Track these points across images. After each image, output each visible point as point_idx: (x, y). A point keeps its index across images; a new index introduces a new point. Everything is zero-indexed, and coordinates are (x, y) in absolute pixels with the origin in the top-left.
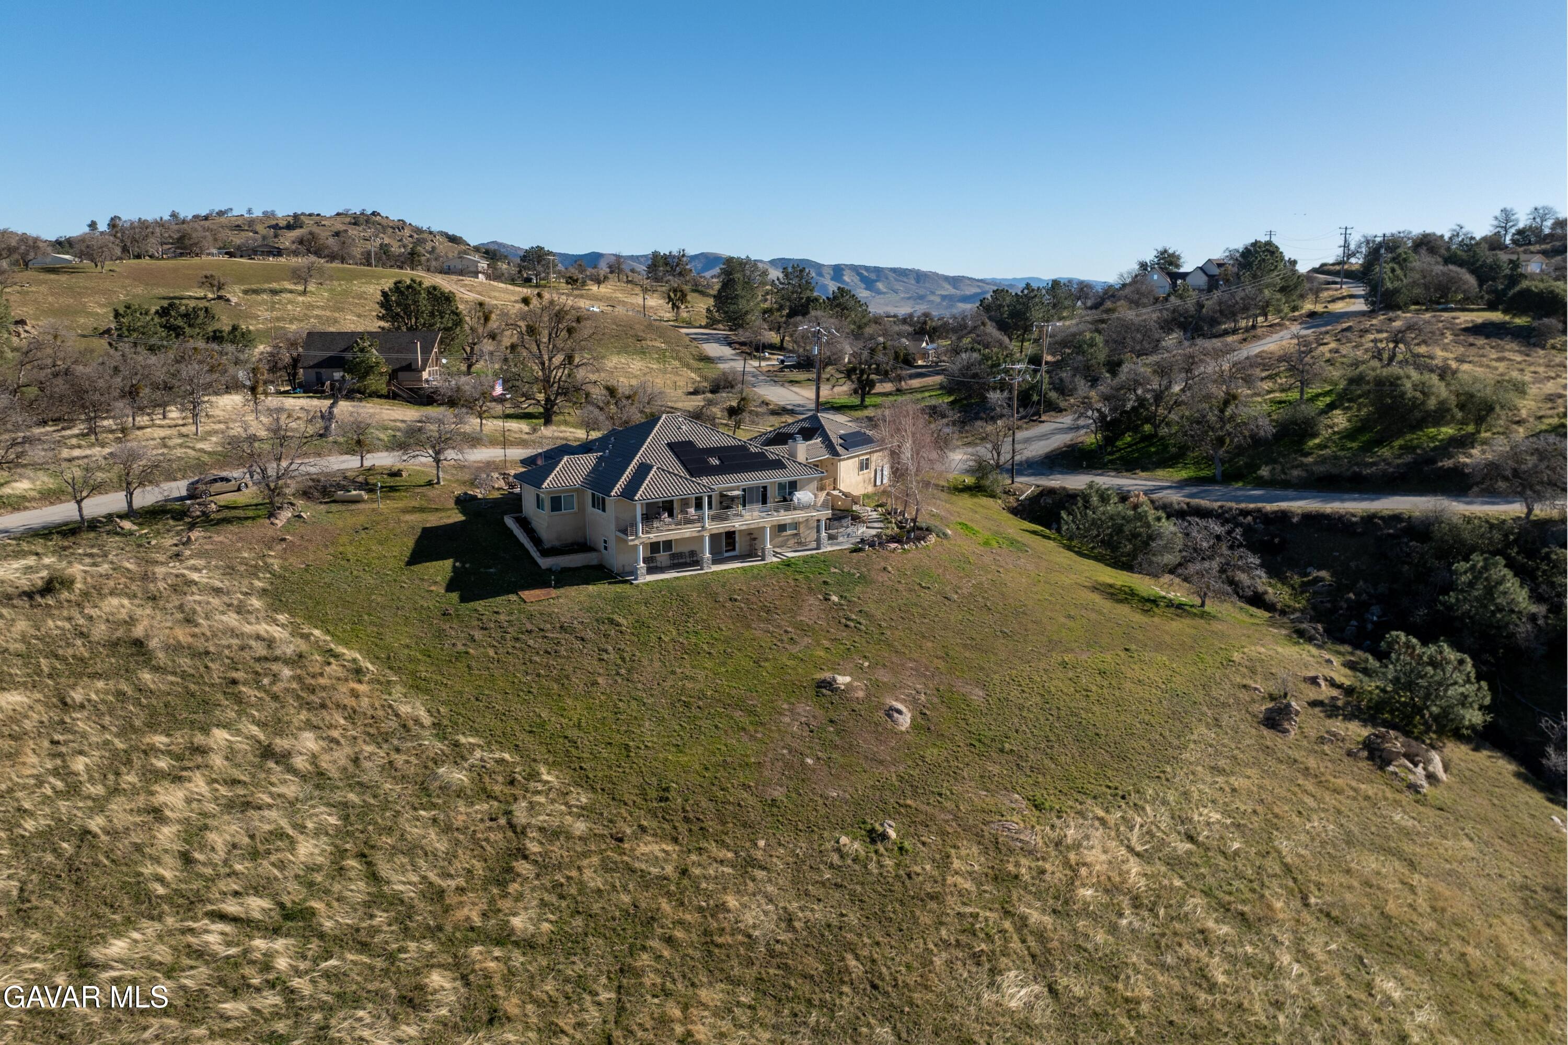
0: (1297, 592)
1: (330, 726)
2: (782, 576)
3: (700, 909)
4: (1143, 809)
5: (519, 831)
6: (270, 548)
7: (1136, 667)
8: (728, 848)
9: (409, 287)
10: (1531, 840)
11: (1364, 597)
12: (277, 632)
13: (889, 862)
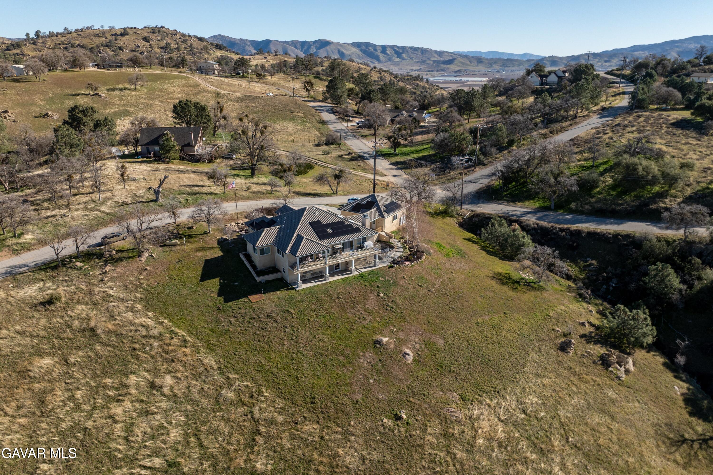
0: (582, 270)
1: (177, 371)
2: (359, 283)
3: (329, 456)
4: (506, 398)
5: (256, 421)
6: (141, 274)
7: (508, 323)
8: (338, 426)
9: (185, 104)
10: (664, 399)
11: (610, 275)
12: (150, 322)
13: (402, 430)
